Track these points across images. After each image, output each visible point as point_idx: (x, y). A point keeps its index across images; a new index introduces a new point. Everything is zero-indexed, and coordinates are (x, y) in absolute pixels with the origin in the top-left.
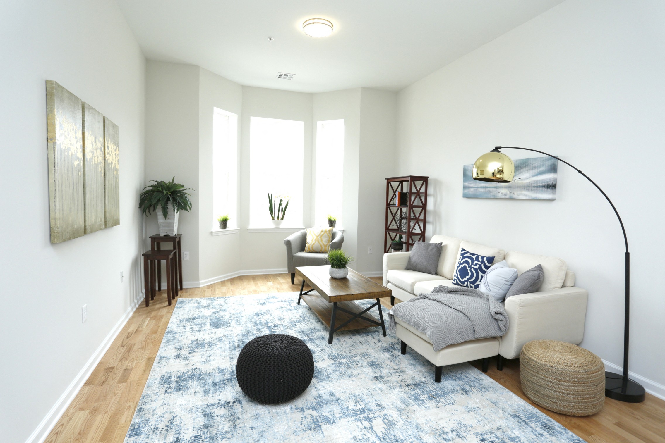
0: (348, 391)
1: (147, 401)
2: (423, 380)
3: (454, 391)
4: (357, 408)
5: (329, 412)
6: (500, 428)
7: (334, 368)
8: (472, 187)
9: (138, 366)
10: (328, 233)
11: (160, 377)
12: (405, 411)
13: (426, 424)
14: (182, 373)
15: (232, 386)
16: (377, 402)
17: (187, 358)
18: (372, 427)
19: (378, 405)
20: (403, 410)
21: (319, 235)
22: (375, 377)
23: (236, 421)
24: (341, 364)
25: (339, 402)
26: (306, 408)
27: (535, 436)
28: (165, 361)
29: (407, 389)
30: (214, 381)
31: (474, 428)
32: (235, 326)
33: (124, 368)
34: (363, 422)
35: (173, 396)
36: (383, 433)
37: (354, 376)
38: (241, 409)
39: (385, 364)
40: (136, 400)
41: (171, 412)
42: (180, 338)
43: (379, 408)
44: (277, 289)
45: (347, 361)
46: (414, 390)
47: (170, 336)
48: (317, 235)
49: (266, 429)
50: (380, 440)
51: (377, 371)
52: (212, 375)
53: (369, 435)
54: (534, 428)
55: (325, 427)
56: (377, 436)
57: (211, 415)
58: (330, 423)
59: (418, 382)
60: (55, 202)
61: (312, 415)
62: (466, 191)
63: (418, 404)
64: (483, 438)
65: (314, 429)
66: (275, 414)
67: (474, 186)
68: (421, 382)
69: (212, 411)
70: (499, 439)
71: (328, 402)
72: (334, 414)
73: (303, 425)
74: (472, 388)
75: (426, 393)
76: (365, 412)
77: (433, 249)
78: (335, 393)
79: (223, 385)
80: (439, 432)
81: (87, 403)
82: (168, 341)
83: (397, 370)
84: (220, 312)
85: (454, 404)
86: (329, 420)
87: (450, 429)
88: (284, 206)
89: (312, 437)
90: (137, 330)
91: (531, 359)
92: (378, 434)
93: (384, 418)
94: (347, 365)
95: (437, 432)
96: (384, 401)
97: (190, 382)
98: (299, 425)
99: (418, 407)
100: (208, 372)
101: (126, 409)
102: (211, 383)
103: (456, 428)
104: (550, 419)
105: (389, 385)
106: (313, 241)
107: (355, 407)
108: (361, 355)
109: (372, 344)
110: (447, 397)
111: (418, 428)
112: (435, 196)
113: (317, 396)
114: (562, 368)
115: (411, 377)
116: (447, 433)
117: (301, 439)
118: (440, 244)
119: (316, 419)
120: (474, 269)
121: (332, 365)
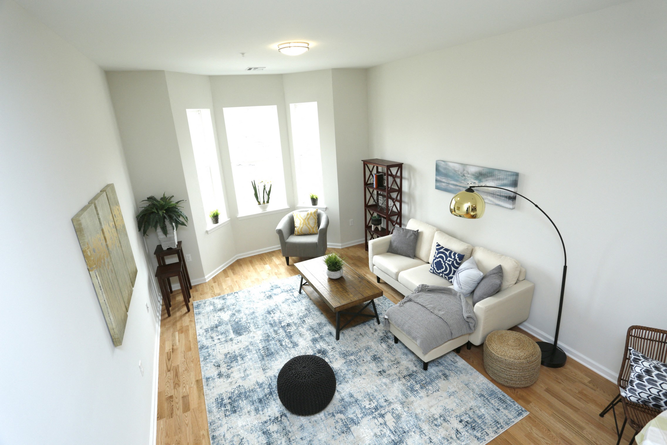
0: (362, 390)
1: (215, 428)
2: (415, 369)
3: (438, 377)
4: (372, 407)
5: (352, 414)
6: (471, 408)
7: (347, 368)
8: (444, 182)
9: (192, 391)
10: (313, 215)
11: (215, 400)
12: (406, 403)
13: (422, 413)
14: (230, 393)
15: (274, 400)
16: (385, 398)
17: (228, 376)
18: (386, 422)
19: (386, 401)
20: (404, 402)
21: (305, 219)
22: (379, 372)
23: (288, 434)
24: (351, 361)
25: (358, 402)
26: (335, 413)
27: (494, 412)
28: (211, 382)
29: (404, 380)
30: (259, 398)
31: (454, 411)
32: (255, 330)
33: (181, 396)
34: (379, 419)
35: (232, 418)
36: (394, 427)
37: (363, 373)
38: (288, 423)
39: (384, 356)
40: (206, 428)
41: (237, 435)
42: (213, 352)
43: (388, 403)
44: (276, 274)
45: (355, 358)
46: (409, 381)
47: (204, 352)
48: (304, 218)
49: (312, 438)
50: (393, 434)
51: (379, 366)
52: (255, 391)
53: (385, 430)
54: (494, 404)
55: (353, 428)
56: (390, 430)
57: (269, 432)
58: (356, 424)
59: (411, 372)
60: (109, 316)
61: (341, 419)
62: (438, 184)
63: (414, 394)
64: (461, 420)
65: (346, 432)
66: (315, 423)
67: (446, 182)
68: (413, 372)
69: (268, 428)
70: (471, 418)
71: (350, 404)
72: (356, 415)
73: (337, 429)
74: (450, 371)
75: (418, 382)
76: (378, 409)
77: (411, 236)
78: (353, 394)
79: (267, 401)
80: (432, 419)
81: (169, 437)
82: (205, 359)
83: (394, 361)
84: (236, 314)
85: (439, 390)
86: (354, 422)
87: (439, 416)
88: (267, 190)
89: (346, 439)
90: (173, 349)
91: (491, 352)
92: (391, 429)
93: (392, 413)
94: (356, 362)
95: (430, 419)
96: (390, 396)
97: (240, 402)
98: (335, 430)
99: (414, 398)
100: (251, 389)
101: (202, 438)
102: (257, 400)
103: (443, 413)
104: (504, 394)
105: (390, 378)
106: (300, 224)
107: (370, 405)
108: (364, 349)
109: (371, 335)
110: (434, 384)
111: (417, 418)
112: (409, 180)
113: (341, 399)
114: (512, 361)
115: (406, 368)
116: (437, 419)
117: (339, 442)
118: (417, 232)
119: (345, 422)
120: (448, 264)
121: (345, 364)
